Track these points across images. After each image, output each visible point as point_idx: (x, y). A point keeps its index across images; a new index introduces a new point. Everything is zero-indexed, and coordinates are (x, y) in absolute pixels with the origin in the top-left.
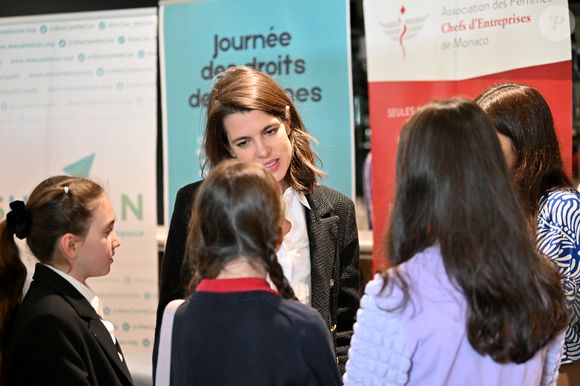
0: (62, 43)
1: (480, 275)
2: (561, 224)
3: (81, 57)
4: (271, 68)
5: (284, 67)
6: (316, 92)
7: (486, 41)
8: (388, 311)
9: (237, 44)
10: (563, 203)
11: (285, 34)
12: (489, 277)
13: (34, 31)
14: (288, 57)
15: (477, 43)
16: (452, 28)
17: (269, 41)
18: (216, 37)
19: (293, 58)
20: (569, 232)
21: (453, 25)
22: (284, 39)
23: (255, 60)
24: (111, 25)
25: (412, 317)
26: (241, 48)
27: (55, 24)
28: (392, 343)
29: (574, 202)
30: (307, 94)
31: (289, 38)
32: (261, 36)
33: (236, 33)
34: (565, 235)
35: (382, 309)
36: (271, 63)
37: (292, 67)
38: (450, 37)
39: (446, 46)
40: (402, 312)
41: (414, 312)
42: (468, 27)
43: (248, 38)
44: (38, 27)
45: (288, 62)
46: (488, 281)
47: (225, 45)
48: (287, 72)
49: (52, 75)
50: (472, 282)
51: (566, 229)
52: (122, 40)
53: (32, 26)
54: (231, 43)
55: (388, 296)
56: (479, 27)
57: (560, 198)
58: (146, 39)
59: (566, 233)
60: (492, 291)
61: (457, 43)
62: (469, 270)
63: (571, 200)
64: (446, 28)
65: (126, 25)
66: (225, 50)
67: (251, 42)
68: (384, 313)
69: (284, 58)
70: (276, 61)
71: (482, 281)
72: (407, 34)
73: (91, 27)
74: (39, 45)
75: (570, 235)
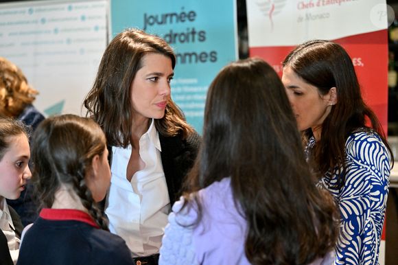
0: (43, 21)
1: (260, 200)
2: (369, 163)
3: (56, 31)
4: (183, 38)
5: (191, 37)
6: (213, 55)
7: (328, 15)
8: (185, 226)
9: (160, 20)
10: (368, 145)
11: (192, 12)
12: (267, 201)
13: (24, 12)
14: (193, 29)
15: (321, 17)
16: (305, 6)
17: (181, 17)
18: (145, 15)
19: (198, 30)
20: (376, 171)
21: (305, 3)
22: (191, 16)
23: (171, 31)
24: (76, 8)
25: (202, 234)
26: (161, 23)
27: (38, 7)
28: (186, 252)
29: (377, 144)
30: (207, 56)
31: (195, 15)
32: (175, 14)
33: (159, 12)
34: (373, 173)
35: (180, 225)
36: (183, 34)
37: (197, 36)
38: (303, 12)
39: (300, 19)
40: (194, 229)
41: (204, 230)
42: (315, 5)
43: (167, 15)
44: (27, 9)
45: (193, 33)
46: (267, 206)
47: (151, 21)
48: (193, 40)
49: (36, 43)
50: (254, 206)
51: (373, 168)
52: (83, 18)
53: (22, 9)
54: (155, 19)
55: (186, 214)
56: (323, 5)
57: (366, 140)
58: (100, 17)
59: (374, 171)
60: (268, 215)
61: (308, 17)
62: (252, 195)
63: (375, 142)
64: (301, 6)
65: (87, 7)
66: (151, 24)
67: (168, 19)
68: (181, 228)
69: (191, 30)
70: (185, 32)
71: (262, 206)
72: (275, 10)
73: (63, 9)
74: (28, 22)
75: (377, 174)
